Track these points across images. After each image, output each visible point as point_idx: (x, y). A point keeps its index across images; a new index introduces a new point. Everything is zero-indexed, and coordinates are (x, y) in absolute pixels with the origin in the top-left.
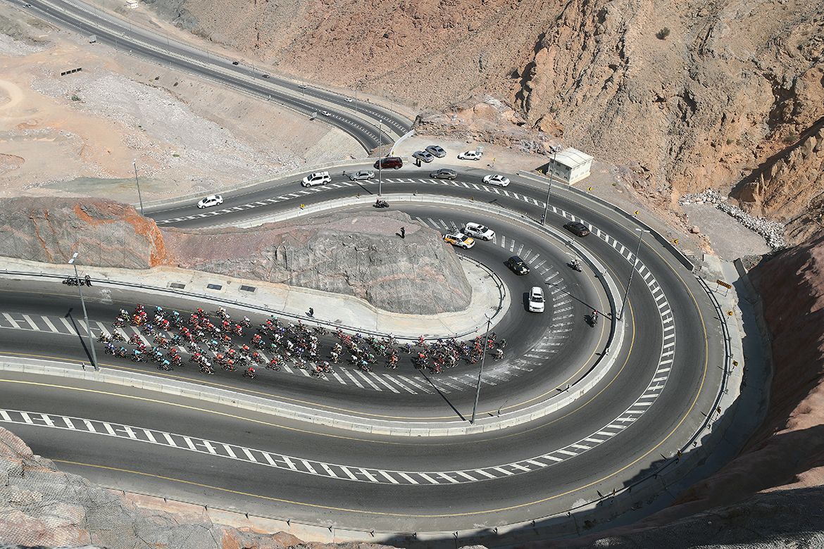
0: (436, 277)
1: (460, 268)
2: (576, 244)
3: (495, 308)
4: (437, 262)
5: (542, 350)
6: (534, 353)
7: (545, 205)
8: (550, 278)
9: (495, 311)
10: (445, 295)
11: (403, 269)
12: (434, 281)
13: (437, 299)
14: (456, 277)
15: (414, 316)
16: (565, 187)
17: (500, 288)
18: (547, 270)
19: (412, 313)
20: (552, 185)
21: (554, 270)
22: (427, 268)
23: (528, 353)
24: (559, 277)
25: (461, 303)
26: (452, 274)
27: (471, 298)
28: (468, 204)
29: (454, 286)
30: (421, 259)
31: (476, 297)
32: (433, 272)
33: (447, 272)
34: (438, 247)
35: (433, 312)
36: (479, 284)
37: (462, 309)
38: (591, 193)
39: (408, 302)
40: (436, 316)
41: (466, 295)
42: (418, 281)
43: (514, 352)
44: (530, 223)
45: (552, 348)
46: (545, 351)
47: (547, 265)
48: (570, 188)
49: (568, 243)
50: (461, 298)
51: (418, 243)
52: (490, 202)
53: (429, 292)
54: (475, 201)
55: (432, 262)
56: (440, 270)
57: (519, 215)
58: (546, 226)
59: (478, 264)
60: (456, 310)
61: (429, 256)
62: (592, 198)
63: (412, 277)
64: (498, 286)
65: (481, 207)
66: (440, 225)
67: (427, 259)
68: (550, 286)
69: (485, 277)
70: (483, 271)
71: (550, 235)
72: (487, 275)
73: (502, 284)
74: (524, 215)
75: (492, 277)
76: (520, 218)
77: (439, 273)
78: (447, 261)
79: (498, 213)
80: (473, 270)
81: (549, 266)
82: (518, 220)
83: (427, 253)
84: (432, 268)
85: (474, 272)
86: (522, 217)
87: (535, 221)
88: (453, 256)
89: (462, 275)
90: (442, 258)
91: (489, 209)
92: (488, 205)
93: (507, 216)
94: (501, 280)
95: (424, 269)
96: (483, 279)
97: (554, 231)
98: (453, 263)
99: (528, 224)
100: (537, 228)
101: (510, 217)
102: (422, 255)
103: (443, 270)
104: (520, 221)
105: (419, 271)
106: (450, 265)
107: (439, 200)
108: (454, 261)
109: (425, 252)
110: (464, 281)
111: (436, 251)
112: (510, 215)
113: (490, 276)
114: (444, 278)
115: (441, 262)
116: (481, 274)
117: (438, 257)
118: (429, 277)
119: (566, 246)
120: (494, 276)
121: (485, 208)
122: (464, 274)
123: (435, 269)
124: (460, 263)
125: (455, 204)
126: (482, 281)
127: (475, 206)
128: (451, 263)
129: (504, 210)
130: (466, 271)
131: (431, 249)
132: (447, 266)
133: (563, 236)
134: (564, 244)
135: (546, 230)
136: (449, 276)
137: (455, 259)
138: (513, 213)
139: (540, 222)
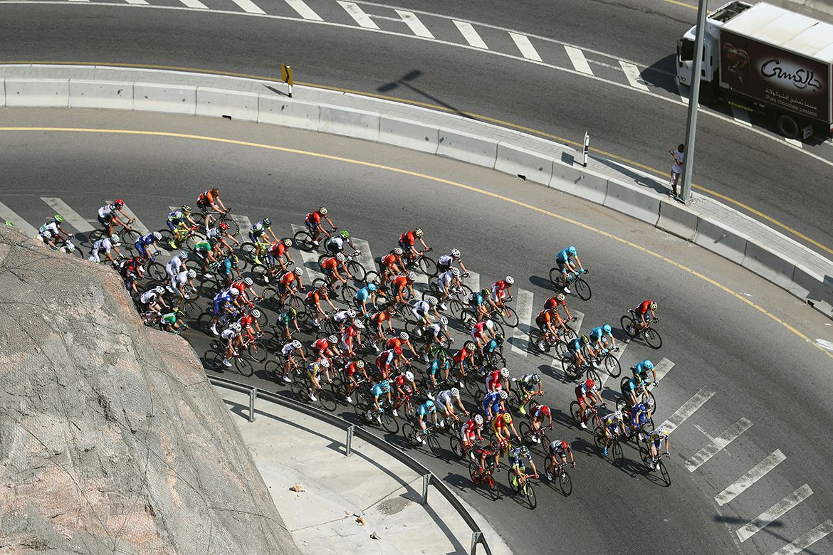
0: (113, 523)
1: (244, 464)
4: (108, 441)
8: (737, 488)
14: (225, 516)
18: (721, 443)
21: (758, 444)
22: (61, 479)
24: (789, 477)
26: (195, 498)
28: (260, 106)
30: (19, 432)
32: (94, 498)
33: (167, 490)
34: (110, 358)
36: (356, 549)
42: (11, 554)
44: (610, 189)
47: (721, 415)
49: (824, 289)
52: (385, 89)
55: (87, 439)
56: (129, 486)
57: (546, 148)
58: (702, 204)
59: (340, 435)
61: (66, 411)
64: (459, 552)
65: (334, 116)
67: (54, 430)
68: (744, 534)
70: (372, 471)
71: (721, 248)
72: (397, 495)
73: (481, 539)
74: (578, 149)
75: (424, 503)
76: (552, 169)
77: (125, 500)
78: (164, 432)
79: (431, 147)
80: (318, 474)
81: (732, 422)
82: (544, 178)
83: (51, 395)
84: (86, 476)
85: (323, 484)
86: (567, 158)
87: (638, 179)
88: (196, 401)
89: (259, 501)
90: (138, 417)
91: (382, 125)
92: (372, 107)
93: (486, 161)
94: (476, 516)
95: (40, 485)
96: (373, 517)
97: (743, 227)
98: (198, 439)
99: (598, 197)
100: (652, 218)
101: (503, 166)
102: (23, 406)
103: (145, 481)
104: (557, 183)
105: (12, 497)
106: (185, 451)
107: (103, 92)
108: (208, 428)
109: (38, 389)
110: (269, 536)
111: (103, 381)
112: (498, 152)
113: (411, 495)
114: (154, 528)
115: (132, 438)
116: (361, 490)
117: (117, 411)
118: (71, 525)
119: (816, 304)
120: (435, 498)
121: (359, 121)
122: (266, 496)
123: (102, 482)
124: (239, 436)
125: (189, 108)
126: (367, 529)
127: (305, 112)
128: (192, 437)
129: (462, 127)
130: (276, 480)
131: (70, 368)
132: (170, 459)
133: (793, 253)
134: (803, 293)
135: (699, 225)
136: (184, 513)
137: (209, 419)
138: (516, 140)
139: (668, 184)
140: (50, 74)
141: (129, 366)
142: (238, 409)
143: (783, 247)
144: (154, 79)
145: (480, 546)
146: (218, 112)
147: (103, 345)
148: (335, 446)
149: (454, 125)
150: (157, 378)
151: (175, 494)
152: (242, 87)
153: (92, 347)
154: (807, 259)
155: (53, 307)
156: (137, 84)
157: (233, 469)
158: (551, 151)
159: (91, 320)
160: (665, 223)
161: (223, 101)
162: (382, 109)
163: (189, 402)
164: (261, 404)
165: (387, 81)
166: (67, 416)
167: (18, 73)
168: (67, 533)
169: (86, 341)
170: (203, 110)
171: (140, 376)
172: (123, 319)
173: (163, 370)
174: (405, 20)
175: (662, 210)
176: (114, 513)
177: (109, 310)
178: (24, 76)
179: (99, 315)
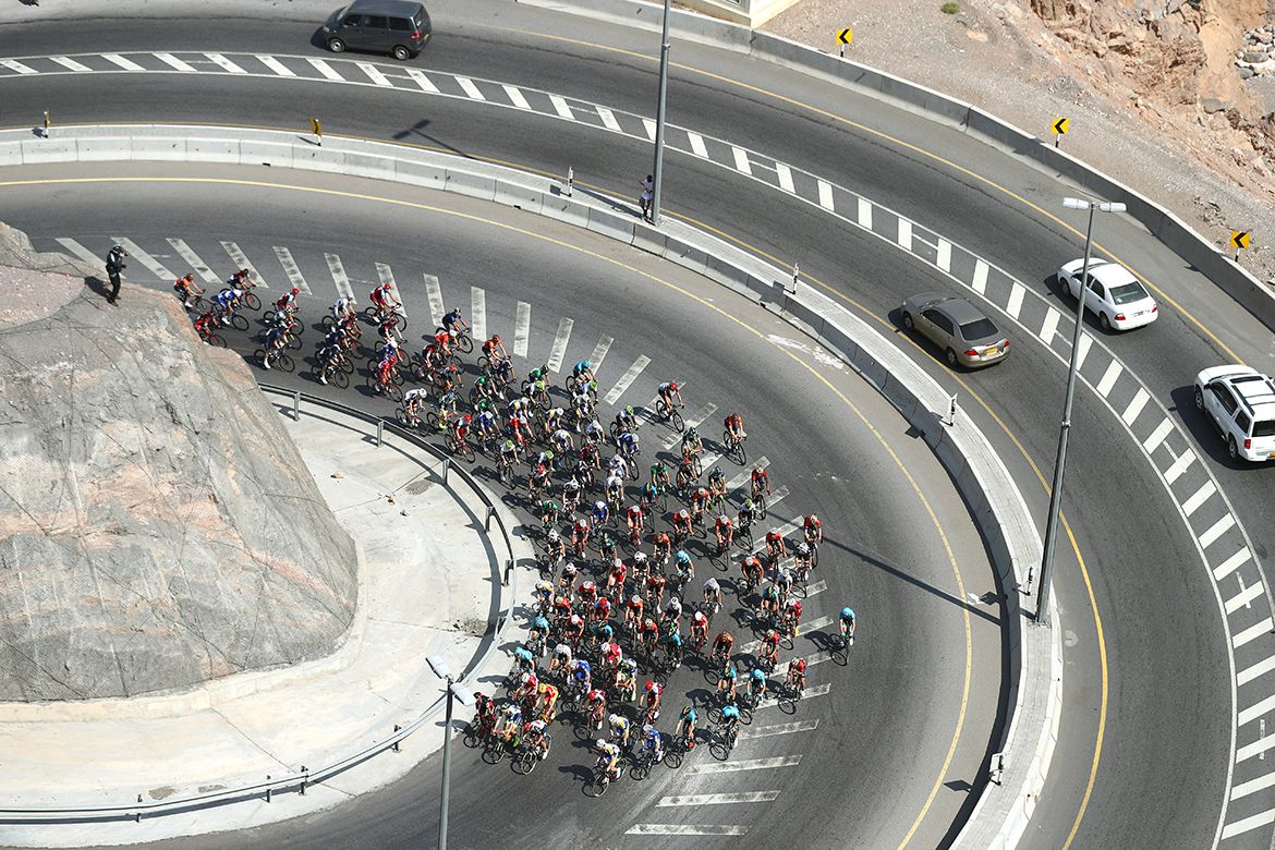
0: (183, 511)
1: (291, 456)
2: (807, 295)
3: (470, 626)
4: (175, 442)
5: (704, 799)
6: (668, 817)
7: (650, 126)
9: (475, 643)
10: (233, 593)
11: (17, 490)
12: (170, 529)
13: (197, 615)
14: (277, 500)
15: (94, 707)
16: (733, 35)
17: (483, 531)
19: (81, 695)
20: (672, 32)
22: (137, 474)
23: (642, 818)
25: (313, 620)
26: (251, 487)
27: (354, 595)
28: (294, 153)
29: (270, 544)
30: (99, 436)
31: (378, 586)
32: (166, 490)
33: (227, 481)
34: (175, 371)
35: (183, 678)
36: (389, 524)
37: (318, 647)
38: (854, 53)
39: (58, 643)
40: (200, 698)
41: (327, 580)
42: (97, 540)
43: (582, 824)
44: (592, 215)
45: (750, 781)
46: (718, 799)
48: (757, 41)
49: (774, 294)
50: (314, 599)
51: (77, 356)
52: (400, 137)
53: (152, 588)
54: (324, 138)
55: (157, 440)
56: (195, 478)
57: (536, 182)
58: (669, 225)
59: (371, 429)
60: (291, 655)
61: (139, 417)
62: (861, 77)
63: (65, 522)
64: (475, 524)
65: (357, 161)
66: (174, 261)
67: (129, 434)
69: (414, 489)
70: (400, 459)
71: (687, 262)
72: (422, 478)
73: (494, 512)
74: (564, 182)
75: (445, 484)
76: (543, 200)
77: (192, 490)
78: (223, 432)
79: (440, 184)
80: (354, 462)
81: (700, 407)
82: (536, 208)
83: (125, 404)
84: (158, 471)
85: (358, 471)
86: (555, 190)
87: (615, 205)
88: (249, 405)
89: (305, 487)
90: (200, 420)
91: (398, 167)
92: (389, 151)
93: (486, 194)
94: (488, 493)
95: (118, 481)
96: (402, 496)
97: (705, 243)
98: (253, 438)
99: (582, 222)
100: (628, 238)
101: (500, 198)
102: (102, 415)
103: (208, 474)
104: (547, 211)
105: (96, 491)
106: (241, 448)
107: (160, 146)
108: (259, 427)
109: (115, 399)
110: (315, 516)
111: (170, 391)
112: (497, 187)
113: (434, 478)
114: (217, 513)
115: (196, 439)
116: (391, 475)
117: (182, 416)
118: (147, 513)
119: (768, 305)
120: (454, 479)
121: (379, 164)
122: (311, 483)
123: (171, 476)
124: (287, 433)
125: (234, 158)
126: (398, 508)
127: (333, 158)
128: (247, 436)
129: (466, 166)
130: (319, 469)
131: (141, 381)
132: (228, 455)
133: (747, 264)
134: (757, 297)
135: (667, 242)
136: (243, 500)
137: (261, 420)
138: (511, 176)
139: (639, 209)
140: (115, 133)
141: (191, 377)
142: (285, 410)
143: (738, 259)
144: (203, 134)
145: (492, 518)
146: (260, 160)
147: (168, 361)
148: (368, 438)
149: (459, 164)
150: (215, 387)
151: (234, 484)
152: (277, 138)
153: (159, 362)
154: (758, 268)
155: (125, 330)
156: (189, 139)
157: (283, 462)
158: (541, 184)
159: (157, 339)
160: (638, 242)
161: (263, 151)
162: (398, 153)
163: (243, 406)
164: (304, 406)
165: (401, 130)
166: (140, 421)
167: (87, 133)
168: (144, 520)
169: (155, 359)
170: (245, 159)
171: (201, 386)
172: (185, 338)
173: (220, 379)
174: (414, 78)
175: (636, 231)
176: (183, 502)
177: (173, 330)
178: (93, 135)
179: (164, 335)
